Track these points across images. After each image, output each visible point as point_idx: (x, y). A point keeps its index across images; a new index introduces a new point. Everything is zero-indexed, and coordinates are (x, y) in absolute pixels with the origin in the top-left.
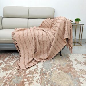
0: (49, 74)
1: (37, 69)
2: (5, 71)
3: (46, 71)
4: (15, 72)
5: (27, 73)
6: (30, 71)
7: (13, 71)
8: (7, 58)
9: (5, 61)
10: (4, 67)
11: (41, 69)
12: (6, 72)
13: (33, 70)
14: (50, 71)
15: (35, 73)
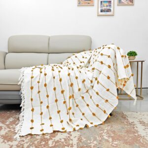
0: (94, 146)
1: (69, 137)
2: (8, 141)
3: (89, 142)
4: (27, 143)
5: (50, 146)
6: (56, 142)
7: (23, 141)
8: (11, 119)
9: (8, 123)
10: (6, 133)
11: (78, 139)
12: (10, 143)
13: (63, 140)
14: (95, 142)
15: (66, 145)
